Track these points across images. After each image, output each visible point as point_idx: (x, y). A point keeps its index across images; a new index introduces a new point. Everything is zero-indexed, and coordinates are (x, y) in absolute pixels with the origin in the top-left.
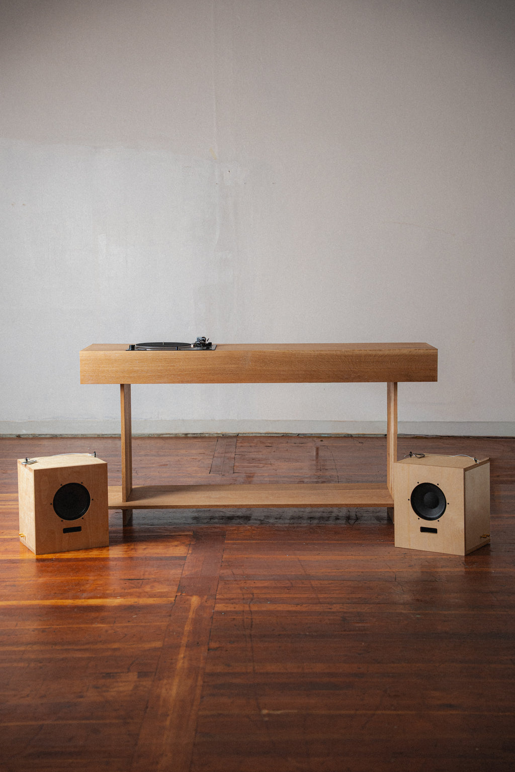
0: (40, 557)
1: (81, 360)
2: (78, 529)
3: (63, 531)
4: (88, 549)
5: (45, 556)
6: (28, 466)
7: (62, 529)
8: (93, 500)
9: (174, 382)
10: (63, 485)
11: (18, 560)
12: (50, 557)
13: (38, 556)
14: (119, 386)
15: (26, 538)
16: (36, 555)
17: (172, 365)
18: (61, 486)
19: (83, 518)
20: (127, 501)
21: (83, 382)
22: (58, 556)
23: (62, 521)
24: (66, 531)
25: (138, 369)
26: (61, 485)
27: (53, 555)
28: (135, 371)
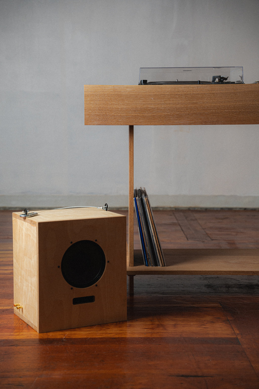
0: (45, 336)
1: (86, 96)
2: (91, 299)
3: (72, 302)
4: (102, 324)
5: (52, 335)
6: (28, 219)
7: (72, 299)
8: (108, 262)
9: (195, 124)
10: (74, 242)
11: (17, 340)
12: (59, 337)
13: (41, 334)
14: (127, 127)
15: (24, 310)
16: (40, 332)
17: (195, 101)
18: (71, 245)
19: (96, 285)
20: (135, 265)
21: (87, 122)
22: (67, 334)
23: (72, 289)
24: (76, 301)
25: (152, 106)
26: (71, 243)
27: (61, 333)
28: (149, 110)
